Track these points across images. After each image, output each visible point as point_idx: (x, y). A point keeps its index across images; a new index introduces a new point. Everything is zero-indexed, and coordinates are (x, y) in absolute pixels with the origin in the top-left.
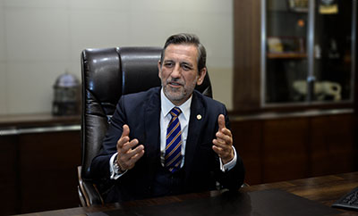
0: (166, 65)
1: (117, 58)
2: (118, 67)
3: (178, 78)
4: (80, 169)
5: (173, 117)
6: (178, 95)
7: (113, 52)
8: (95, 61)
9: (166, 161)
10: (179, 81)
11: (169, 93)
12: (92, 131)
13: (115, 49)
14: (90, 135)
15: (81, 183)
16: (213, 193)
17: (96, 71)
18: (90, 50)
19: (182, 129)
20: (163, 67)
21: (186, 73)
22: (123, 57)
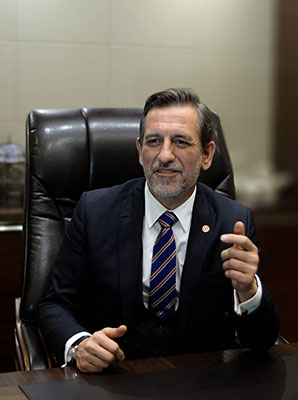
0: (149, 142)
1: (84, 126)
2: (83, 139)
3: (170, 162)
4: (18, 302)
5: (163, 227)
6: (174, 188)
7: (78, 116)
8: (48, 130)
9: (151, 300)
10: (172, 166)
11: (158, 188)
12: (39, 242)
13: (81, 112)
14: (36, 249)
15: (19, 325)
16: (228, 355)
17: (50, 146)
18: (41, 111)
19: (177, 246)
20: (145, 147)
21: (182, 152)
22: (94, 125)
